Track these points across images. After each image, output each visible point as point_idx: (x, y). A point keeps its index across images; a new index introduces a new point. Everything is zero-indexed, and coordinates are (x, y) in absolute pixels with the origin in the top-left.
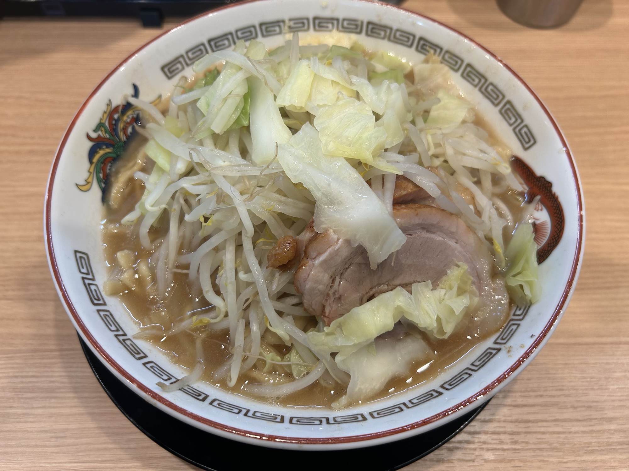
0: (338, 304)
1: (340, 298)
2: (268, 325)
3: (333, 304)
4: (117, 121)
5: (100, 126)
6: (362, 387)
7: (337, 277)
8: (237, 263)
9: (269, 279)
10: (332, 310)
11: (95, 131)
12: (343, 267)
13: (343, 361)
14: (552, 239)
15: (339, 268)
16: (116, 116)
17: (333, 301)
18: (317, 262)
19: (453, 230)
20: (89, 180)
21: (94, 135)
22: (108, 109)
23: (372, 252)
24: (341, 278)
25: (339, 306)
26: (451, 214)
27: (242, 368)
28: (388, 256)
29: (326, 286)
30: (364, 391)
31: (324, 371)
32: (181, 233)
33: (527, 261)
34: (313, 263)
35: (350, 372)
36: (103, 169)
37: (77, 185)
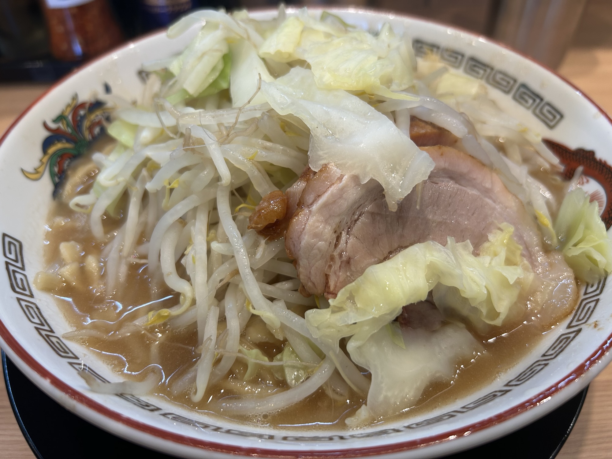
0: (347, 272)
1: (348, 262)
2: (251, 308)
3: (340, 272)
4: (83, 118)
5: (60, 118)
6: (389, 394)
7: (343, 232)
8: (210, 234)
9: (252, 251)
10: (339, 281)
11: (55, 121)
12: (351, 219)
13: (359, 348)
14: (610, 209)
15: (346, 219)
16: (82, 112)
17: (340, 266)
18: (315, 207)
19: (488, 185)
20: (40, 170)
21: (53, 126)
22: (72, 103)
23: (390, 187)
24: (348, 233)
25: (347, 276)
26: (484, 165)
27: (212, 374)
28: (412, 189)
29: (328, 244)
30: (392, 401)
31: (331, 371)
32: (143, 219)
33: (587, 227)
34: (311, 209)
35: (369, 368)
36: (60, 164)
37: (23, 171)
